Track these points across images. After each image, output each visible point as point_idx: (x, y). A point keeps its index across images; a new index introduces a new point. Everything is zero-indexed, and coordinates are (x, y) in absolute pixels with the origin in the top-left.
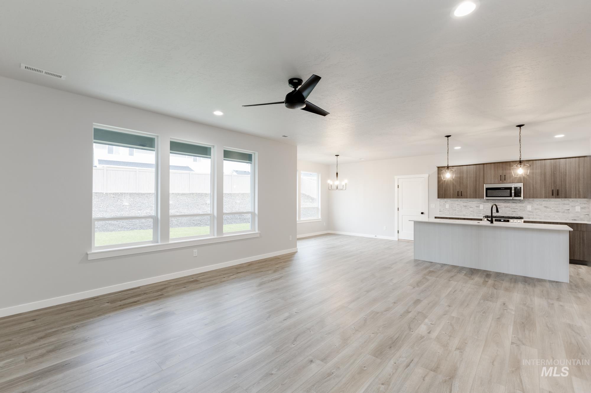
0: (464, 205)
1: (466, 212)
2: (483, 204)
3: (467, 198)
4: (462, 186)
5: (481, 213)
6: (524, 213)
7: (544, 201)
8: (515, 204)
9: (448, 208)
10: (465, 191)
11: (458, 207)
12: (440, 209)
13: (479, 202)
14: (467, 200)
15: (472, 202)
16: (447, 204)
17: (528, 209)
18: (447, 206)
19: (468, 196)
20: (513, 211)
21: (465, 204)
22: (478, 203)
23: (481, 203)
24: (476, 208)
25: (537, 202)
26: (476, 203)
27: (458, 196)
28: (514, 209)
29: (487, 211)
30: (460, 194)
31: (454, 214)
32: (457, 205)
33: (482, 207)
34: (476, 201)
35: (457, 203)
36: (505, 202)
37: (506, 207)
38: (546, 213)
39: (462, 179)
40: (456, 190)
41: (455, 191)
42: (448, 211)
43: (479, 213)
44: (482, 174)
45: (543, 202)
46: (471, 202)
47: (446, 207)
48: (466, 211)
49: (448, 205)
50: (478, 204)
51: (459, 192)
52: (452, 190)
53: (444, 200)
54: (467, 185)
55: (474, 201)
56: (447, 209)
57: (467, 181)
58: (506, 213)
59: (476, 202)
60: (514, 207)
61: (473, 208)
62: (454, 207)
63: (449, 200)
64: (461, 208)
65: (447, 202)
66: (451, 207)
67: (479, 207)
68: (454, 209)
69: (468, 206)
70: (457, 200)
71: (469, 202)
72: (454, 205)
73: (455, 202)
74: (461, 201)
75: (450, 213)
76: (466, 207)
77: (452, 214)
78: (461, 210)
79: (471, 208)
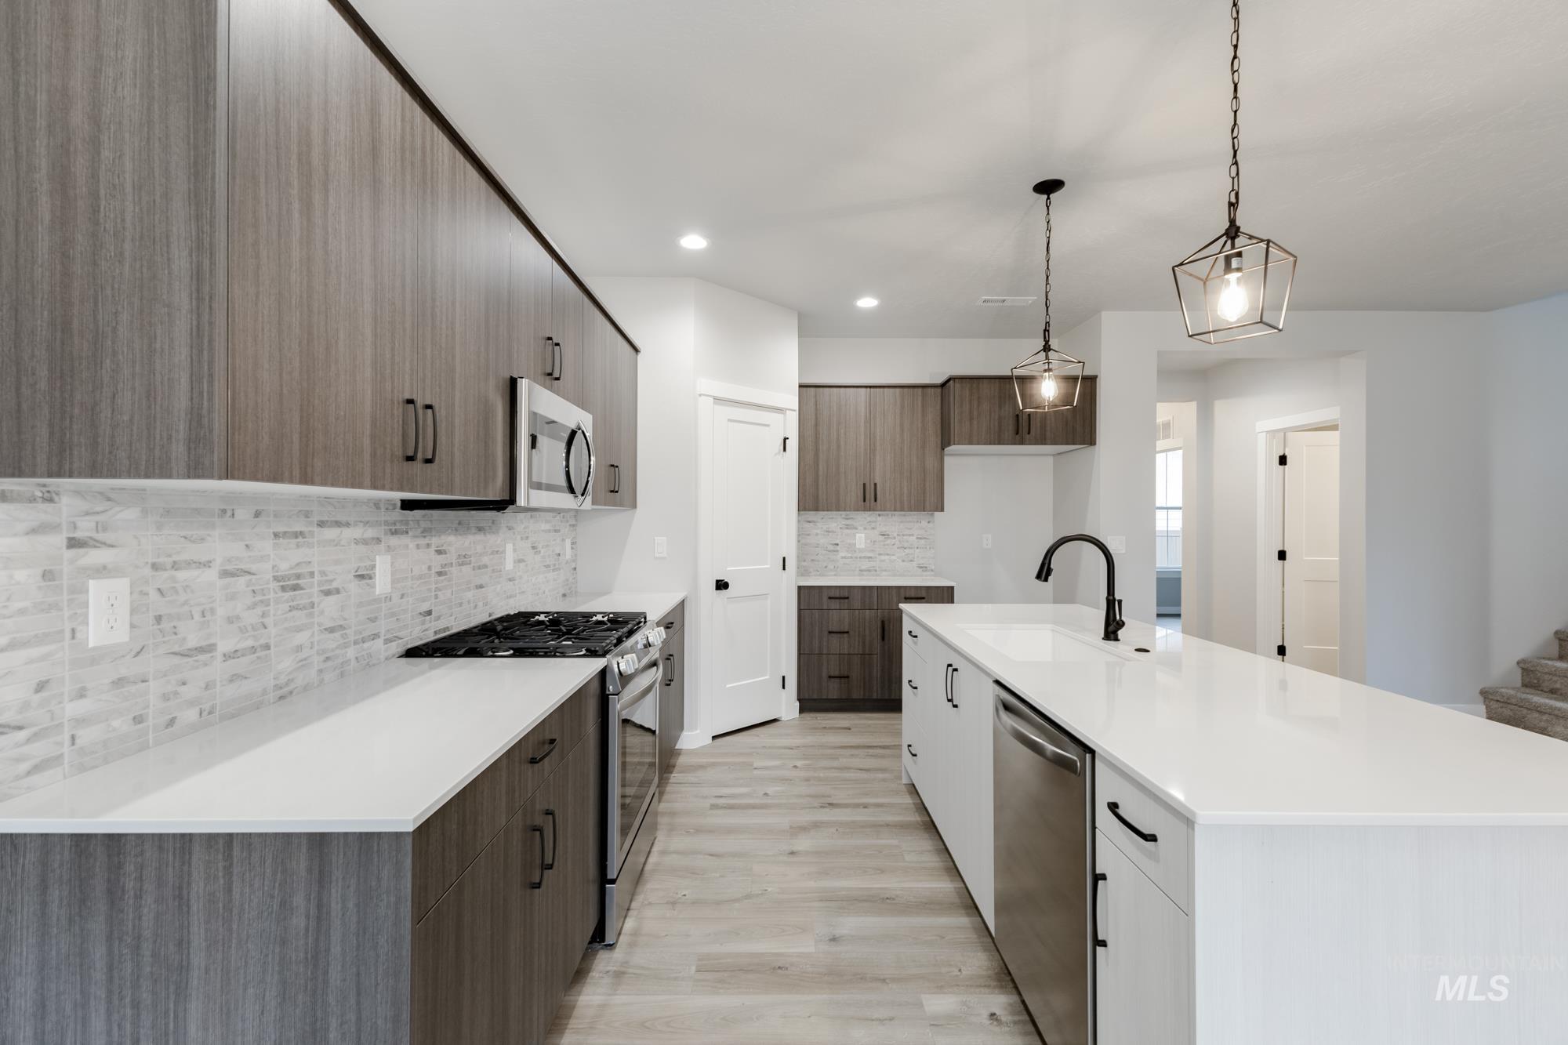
0: (283, 567)
2: (389, 547)
6: (498, 587)
10: (444, 412)
13: (369, 533)
15: (337, 532)
17: (507, 566)
21: (289, 558)
22: (366, 542)
23: (379, 540)
24: (355, 587)
26: (356, 542)
32: (224, 574)
37: (462, 561)
41: (389, 386)
43: (369, 638)
46: (330, 533)
48: (299, 638)
50: (364, 550)
55: (348, 525)
59: (358, 532)
60: (481, 554)
61: (338, 591)
62: (197, 617)
63: (131, 514)
64: (259, 610)
65: (100, 536)
66: (159, 619)
67: (371, 578)
68: (193, 641)
69: (312, 574)
70: (224, 511)
71: (316, 529)
72: (186, 588)
73: (203, 539)
74: (257, 514)
75: (138, 720)
76: (296, 588)
77: (172, 722)
78: (262, 641)
79: (328, 593)
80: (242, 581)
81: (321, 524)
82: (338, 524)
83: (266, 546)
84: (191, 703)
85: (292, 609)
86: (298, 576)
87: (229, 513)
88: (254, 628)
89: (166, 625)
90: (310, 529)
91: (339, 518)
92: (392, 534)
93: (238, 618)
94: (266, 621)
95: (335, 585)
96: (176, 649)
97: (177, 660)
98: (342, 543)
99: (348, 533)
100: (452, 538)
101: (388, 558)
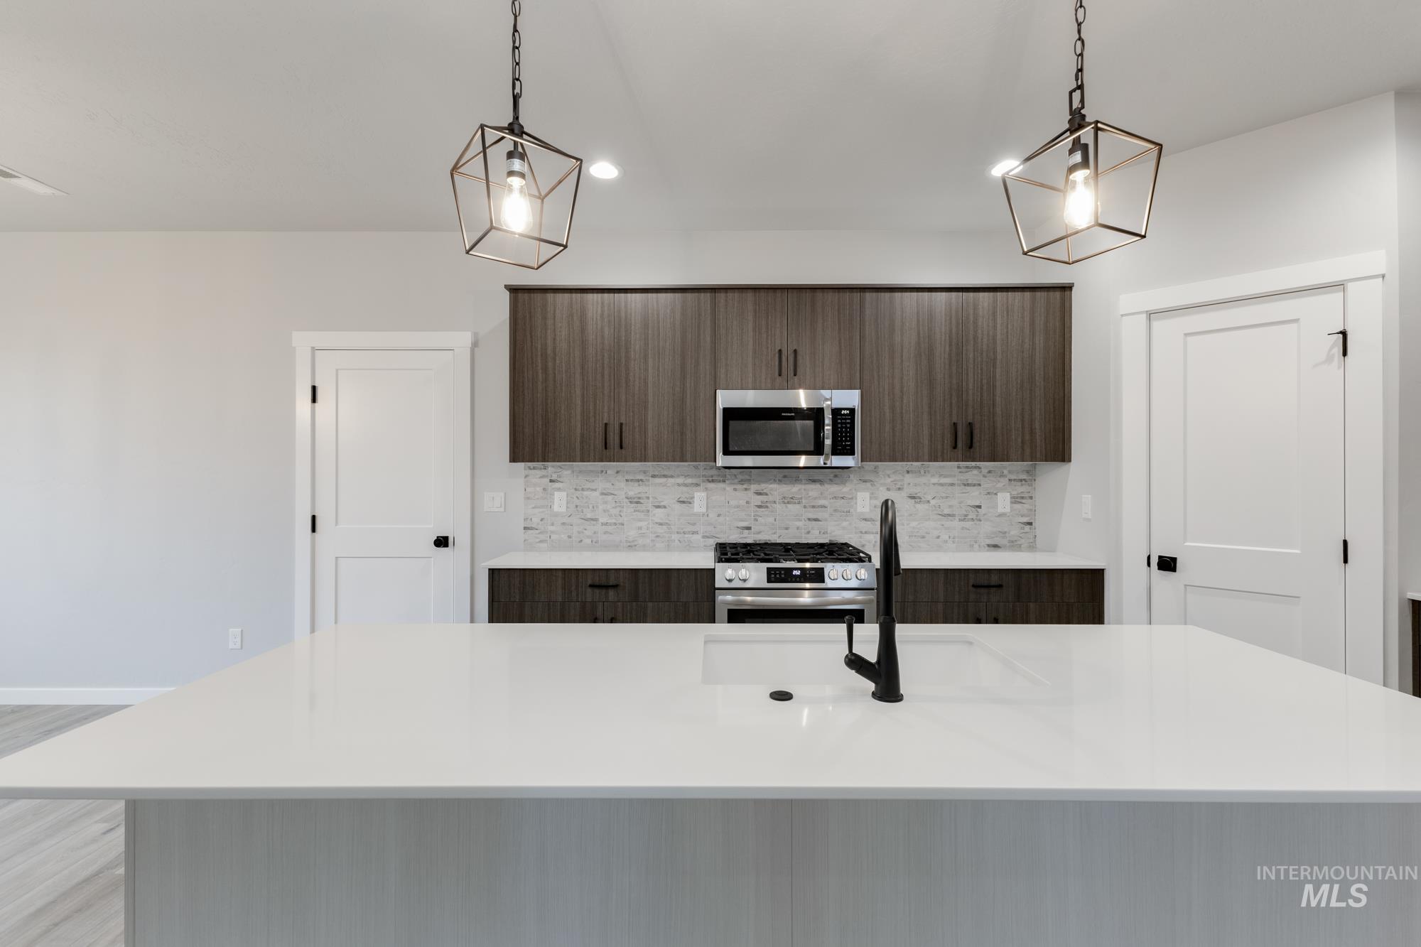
0: (631, 494)
1: (640, 528)
2: (706, 489)
3: (644, 459)
4: (623, 398)
5: (696, 533)
6: (845, 524)
7: (908, 472)
8: (818, 486)
9: (563, 509)
10: (637, 424)
11: (606, 503)
12: (525, 520)
13: (689, 481)
14: (645, 472)
15: (662, 480)
16: (559, 489)
17: (859, 509)
18: (560, 501)
19: (650, 452)
20: (809, 519)
21: (634, 490)
22: (686, 485)
23: (697, 485)
24: (678, 506)
25: (889, 476)
26: (679, 485)
27: (606, 448)
28: (813, 507)
29: (721, 519)
30: (614, 439)
31: (588, 541)
32: (603, 494)
33: (700, 499)
34: (678, 476)
35: (601, 484)
36: (785, 477)
37: (788, 500)
38: (914, 524)
39: (623, 360)
40: (595, 415)
41: (592, 420)
42: (564, 524)
43: (689, 533)
44: (708, 339)
45: (907, 475)
46: (658, 480)
47: (556, 508)
48: (640, 524)
49: (564, 494)
50: (685, 489)
51: (610, 429)
52: (579, 417)
53: (543, 472)
54: (646, 395)
55: (672, 477)
56: (556, 515)
57: (646, 370)
58: (787, 529)
59: (680, 480)
60: (815, 498)
61: (665, 507)
62: (591, 507)
63: (569, 472)
64: (618, 509)
65: (559, 479)
66: (577, 506)
67: (690, 503)
68: (589, 516)
69: (648, 498)
70: (602, 471)
71: (650, 479)
72: (587, 497)
73: (593, 481)
74: (618, 472)
75: (570, 537)
76: (637, 503)
77: (581, 541)
78: (620, 521)
79: (658, 507)
80: (610, 498)
81: (654, 476)
82: (665, 476)
83: (623, 484)
84: (588, 537)
85: (635, 511)
86: (639, 498)
87: (604, 472)
88: (615, 516)
89: (579, 509)
90: (647, 478)
91: (666, 473)
92: (710, 482)
93: (608, 511)
94: (622, 514)
95: (662, 504)
96: (583, 517)
97: (583, 521)
98: (668, 485)
99: (671, 481)
100: (774, 486)
101: (704, 494)
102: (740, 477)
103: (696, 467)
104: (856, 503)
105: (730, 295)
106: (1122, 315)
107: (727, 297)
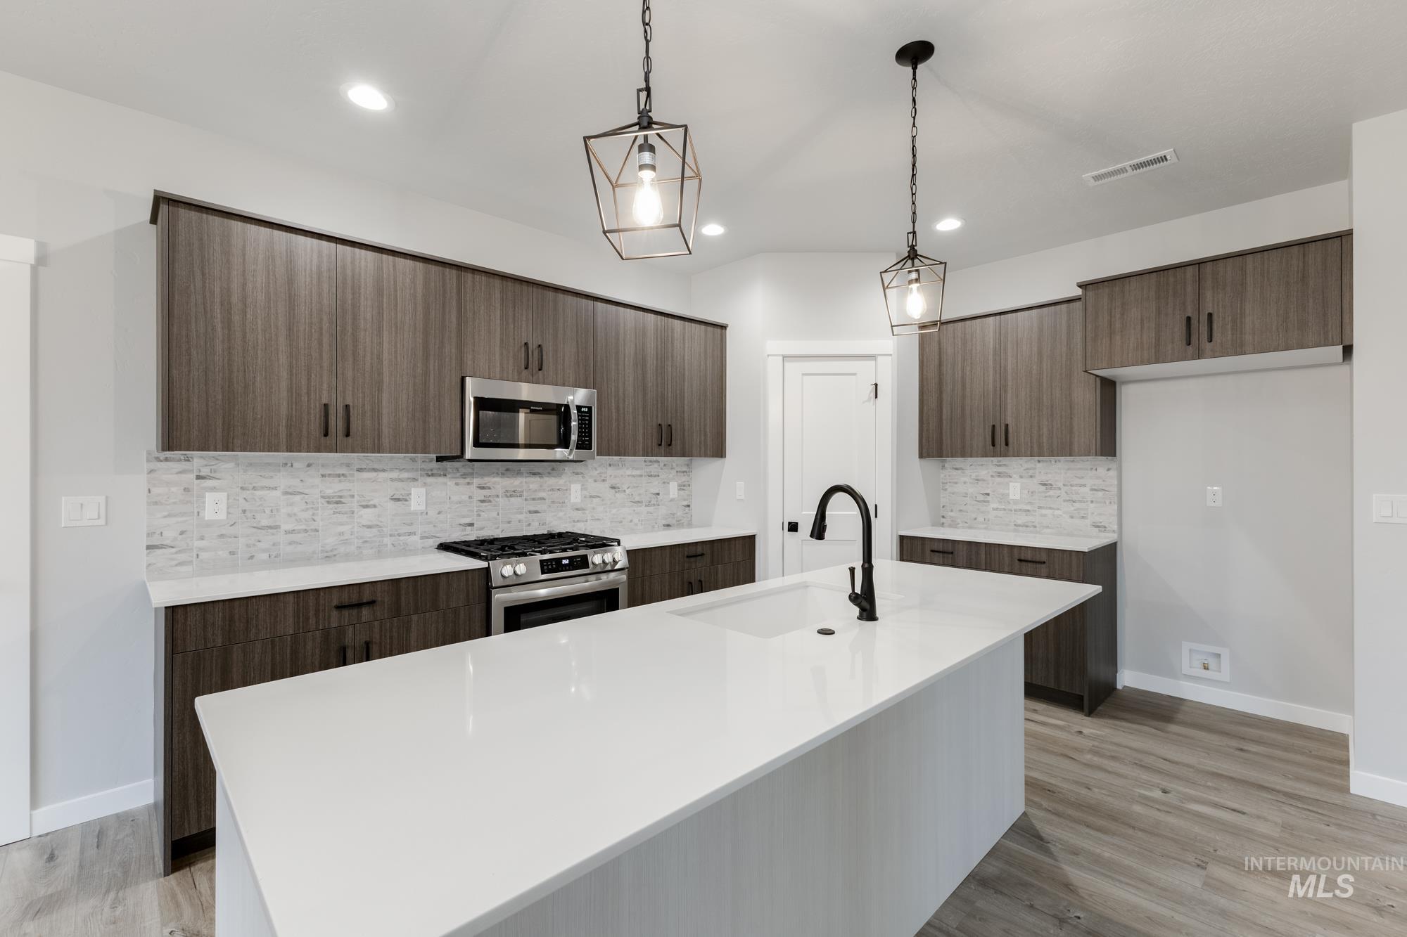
0: (329, 492)
1: (342, 534)
2: (425, 484)
3: (378, 449)
4: (350, 374)
5: (414, 534)
6: (561, 514)
7: (610, 465)
8: (537, 479)
9: (222, 516)
10: (368, 407)
11: (291, 505)
12: (148, 535)
13: (405, 475)
14: (348, 465)
15: (374, 474)
16: (213, 489)
17: (573, 500)
18: (215, 505)
19: (386, 441)
20: (530, 512)
21: (333, 487)
22: (401, 480)
23: (415, 480)
24: (391, 505)
25: (596, 470)
26: (392, 480)
27: (326, 435)
28: (534, 499)
29: (441, 517)
30: (336, 423)
31: (265, 556)
32: (286, 493)
33: (418, 497)
34: (392, 470)
35: (283, 480)
36: (507, 470)
37: (510, 494)
38: (614, 511)
39: (349, 329)
40: (308, 394)
41: (304, 399)
42: (222, 536)
43: (405, 534)
44: (454, 320)
45: (609, 468)
46: (366, 475)
47: (208, 515)
48: (341, 529)
49: (223, 496)
50: (400, 484)
51: (332, 411)
52: (284, 394)
53: (185, 465)
54: (380, 374)
55: (384, 470)
56: (209, 524)
57: (381, 344)
58: (509, 522)
59: (395, 475)
60: (536, 491)
61: (375, 506)
62: (268, 511)
63: (231, 465)
64: (310, 512)
65: (212, 475)
66: (244, 511)
67: (406, 500)
68: (265, 522)
69: (353, 496)
70: (286, 464)
71: (356, 473)
72: (261, 499)
73: (272, 477)
74: (309, 465)
75: (232, 553)
76: (337, 503)
77: (252, 557)
78: (313, 527)
79: (366, 507)
80: (297, 498)
81: (360, 470)
82: (375, 470)
83: (317, 481)
84: (264, 551)
85: (335, 513)
86: (341, 497)
87: (289, 465)
88: (306, 521)
89: (248, 514)
90: (351, 472)
91: (376, 466)
92: (429, 476)
93: (295, 514)
94: (315, 518)
95: (371, 503)
96: (255, 525)
97: (255, 530)
98: (379, 480)
99: (382, 475)
100: (497, 479)
101: (423, 490)
102: (463, 470)
103: (413, 460)
104: (570, 494)
105: (477, 277)
106: (768, 356)
107: (473, 278)
